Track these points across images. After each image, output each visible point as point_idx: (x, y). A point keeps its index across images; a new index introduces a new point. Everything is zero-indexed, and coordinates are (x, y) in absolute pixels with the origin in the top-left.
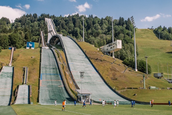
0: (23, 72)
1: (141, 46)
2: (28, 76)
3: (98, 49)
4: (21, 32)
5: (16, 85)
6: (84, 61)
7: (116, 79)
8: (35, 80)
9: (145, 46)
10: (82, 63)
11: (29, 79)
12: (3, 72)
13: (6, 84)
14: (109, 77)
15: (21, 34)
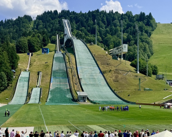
0: (38, 76)
1: (159, 44)
2: (41, 80)
3: (107, 53)
4: (39, 36)
5: (31, 88)
6: (92, 64)
7: (118, 81)
8: (46, 83)
9: (163, 44)
10: (90, 66)
11: (42, 82)
12: (21, 77)
13: (23, 87)
14: (111, 79)
15: (39, 37)
